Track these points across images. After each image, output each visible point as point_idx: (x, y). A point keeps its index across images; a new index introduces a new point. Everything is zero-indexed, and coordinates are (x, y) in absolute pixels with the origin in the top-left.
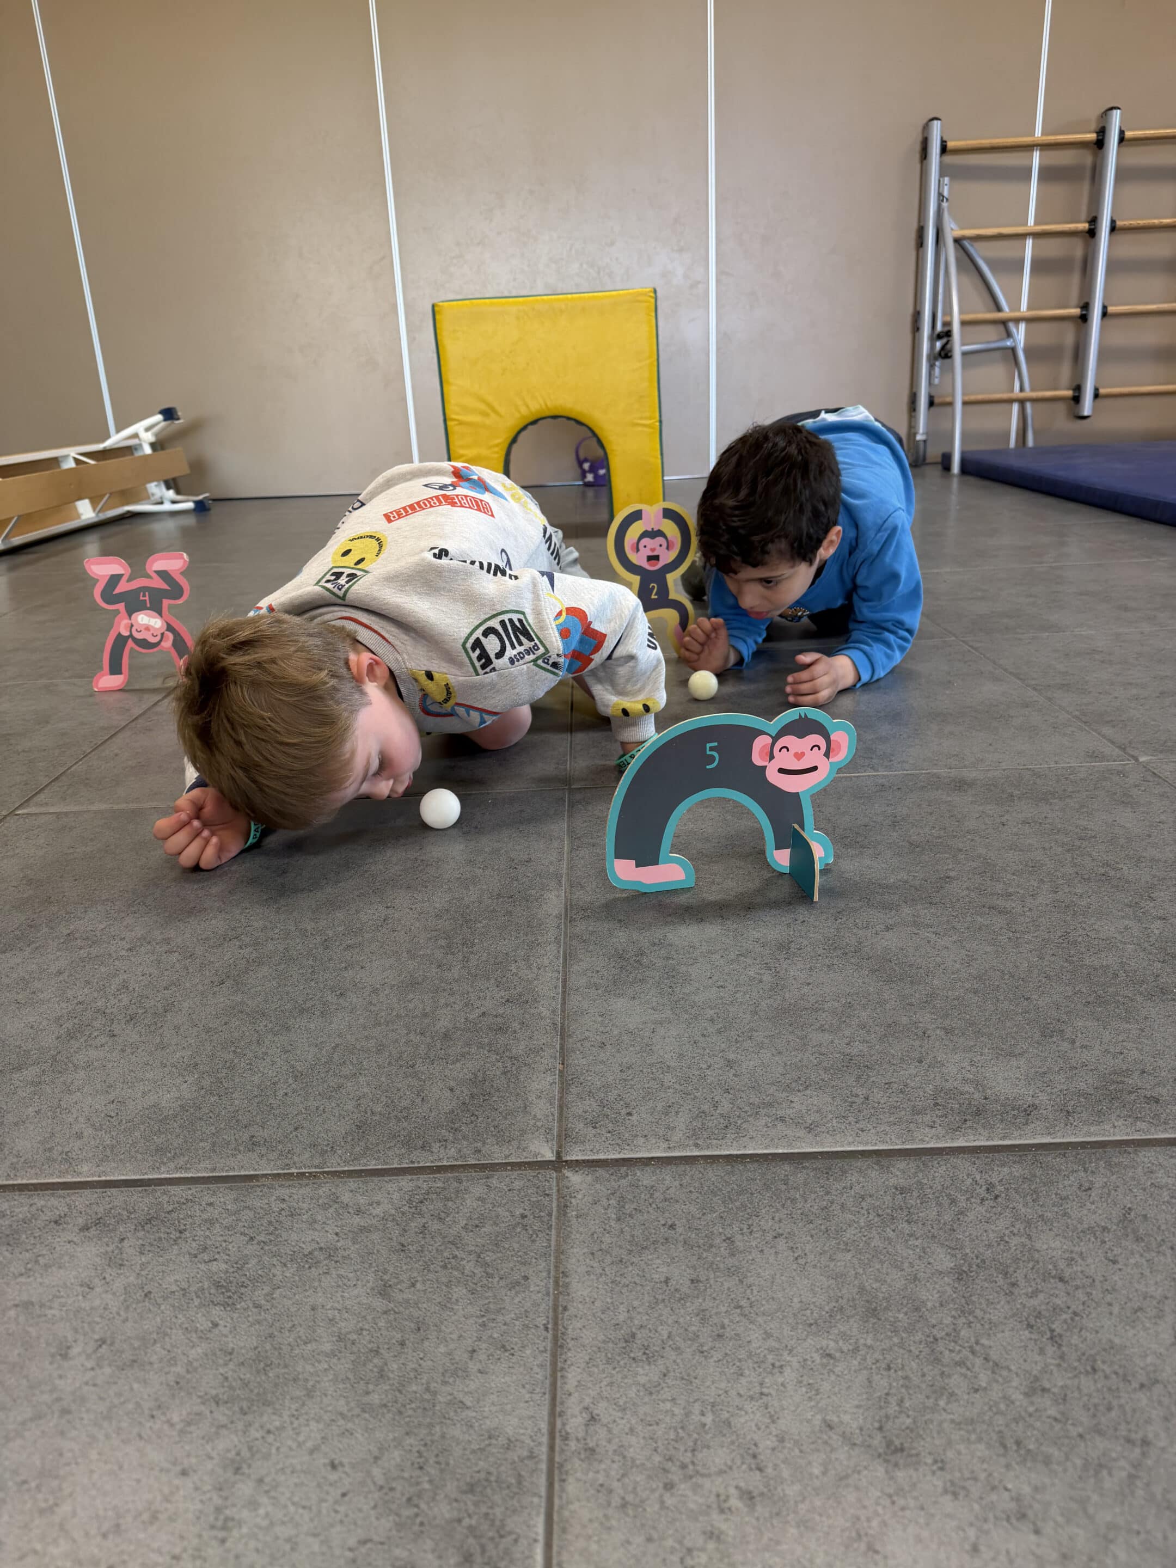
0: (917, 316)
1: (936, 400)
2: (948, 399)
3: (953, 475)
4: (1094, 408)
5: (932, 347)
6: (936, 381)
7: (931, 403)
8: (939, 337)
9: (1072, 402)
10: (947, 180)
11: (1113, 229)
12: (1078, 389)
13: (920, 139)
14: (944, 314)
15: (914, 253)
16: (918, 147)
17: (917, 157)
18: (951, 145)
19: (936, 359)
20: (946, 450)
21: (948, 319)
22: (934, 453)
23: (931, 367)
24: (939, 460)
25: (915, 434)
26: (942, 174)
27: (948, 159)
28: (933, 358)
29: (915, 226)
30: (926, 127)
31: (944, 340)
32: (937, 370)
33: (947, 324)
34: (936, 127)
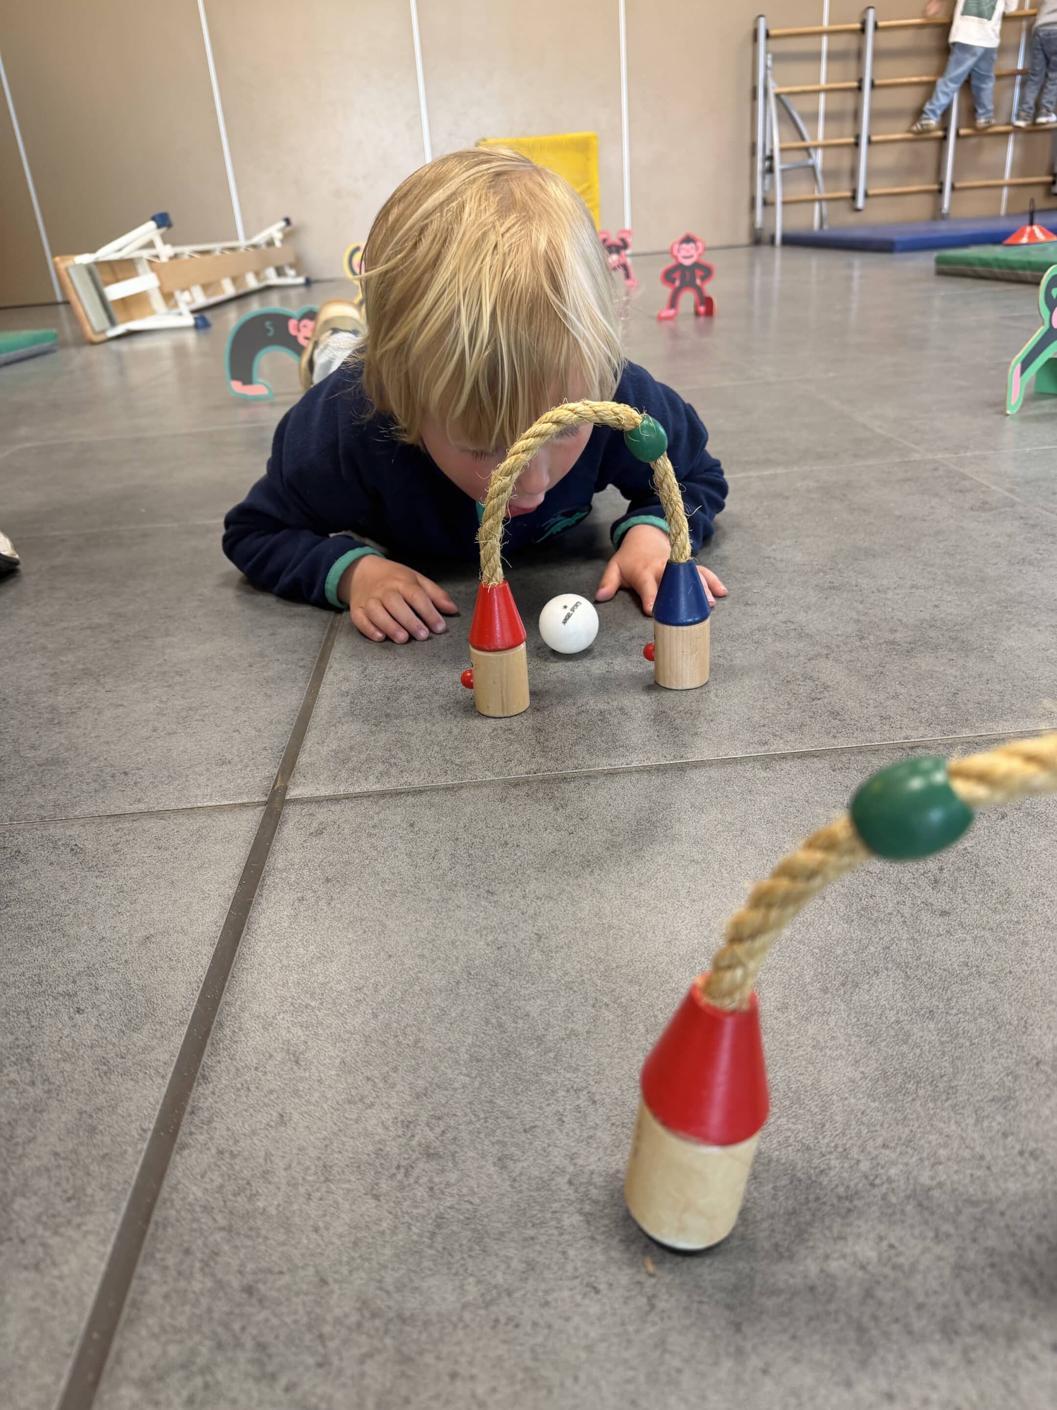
0: (754, 146)
1: (766, 201)
2: (771, 200)
3: (777, 245)
4: (865, 204)
5: (763, 166)
6: (766, 188)
7: (764, 203)
8: (767, 159)
9: (851, 201)
10: (770, 56)
11: (873, 86)
12: (855, 192)
13: (752, 29)
14: (770, 144)
15: (750, 104)
16: (751, 35)
17: (750, 41)
18: (773, 32)
19: (765, 174)
20: (772, 232)
21: (772, 147)
22: (764, 234)
23: (764, 178)
24: (768, 238)
25: (755, 223)
26: (767, 52)
27: (770, 42)
29: (750, 87)
30: (756, 21)
31: (770, 162)
32: (766, 181)
33: (772, 151)
34: (762, 21)
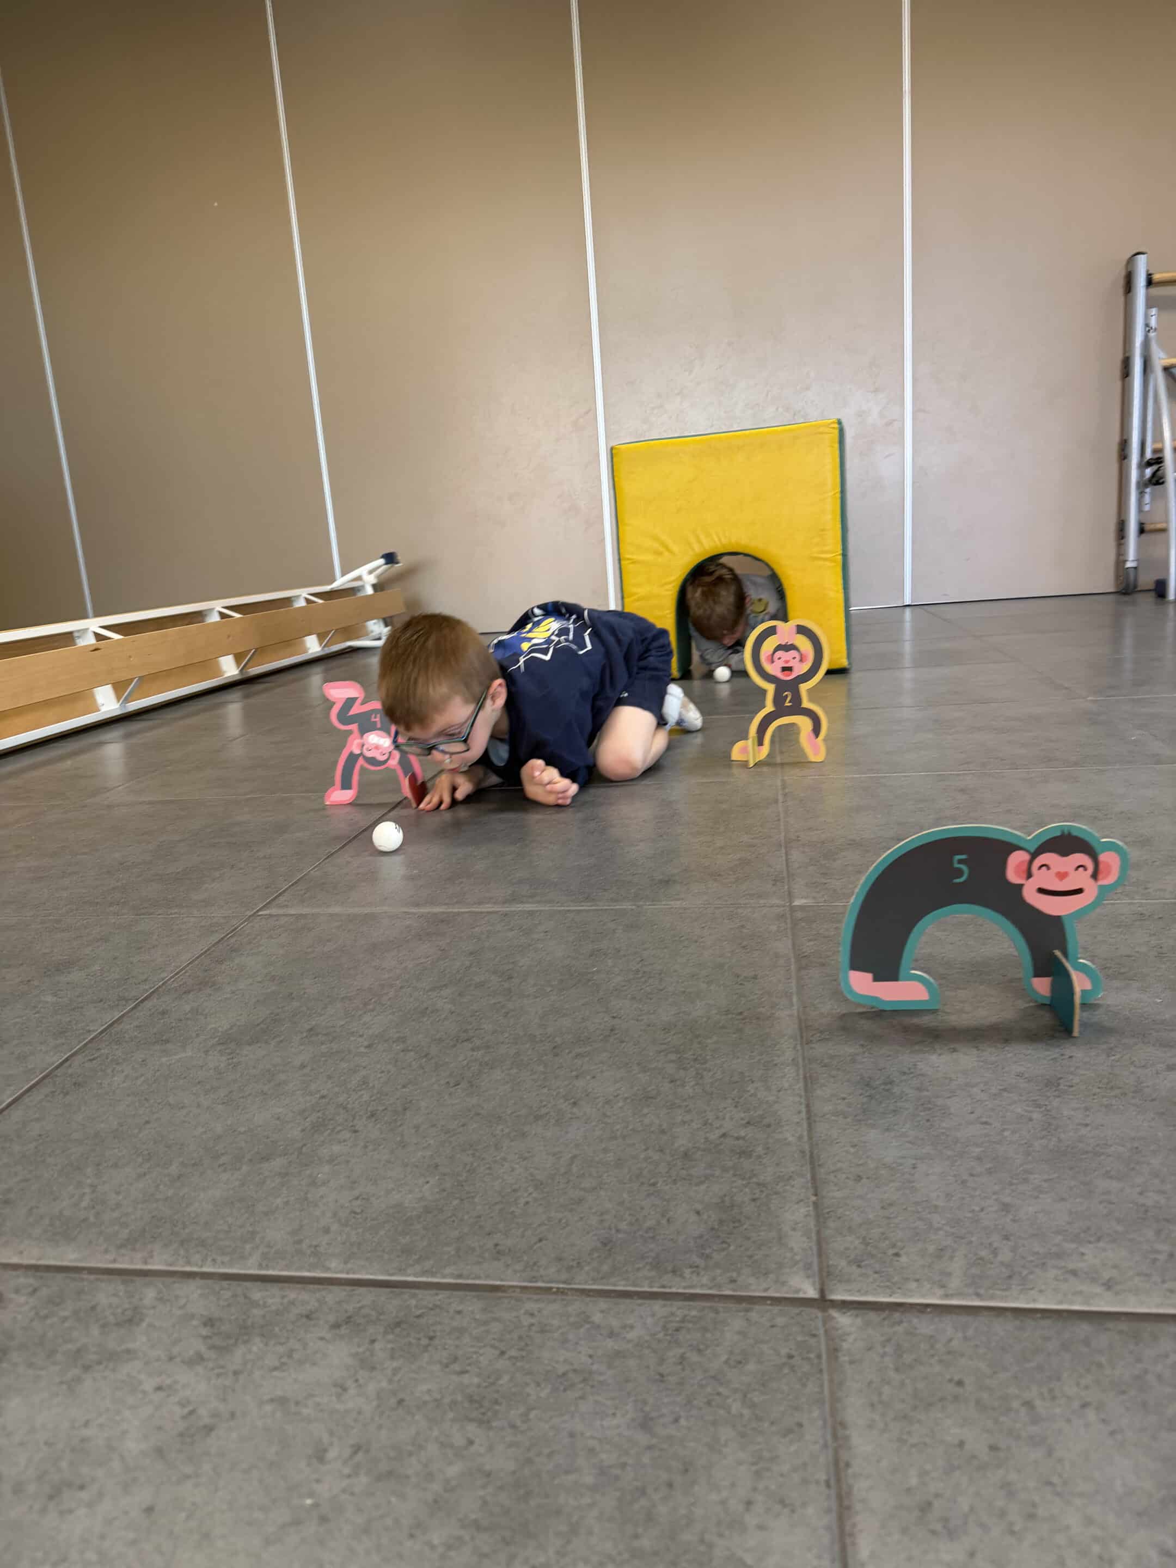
0: (1124, 445)
1: (1147, 527)
2: (1159, 526)
3: (1169, 602)
5: (1141, 475)
6: (1147, 508)
7: (1142, 530)
8: (1149, 464)
10: (1154, 311)
13: (1123, 273)
14: (1154, 441)
15: (1118, 384)
16: (1121, 282)
17: (1121, 291)
18: (1157, 277)
19: (1146, 486)
20: (1160, 576)
21: (1158, 446)
22: (1147, 580)
23: (1141, 494)
24: (1152, 586)
25: (1125, 561)
26: (1149, 304)
27: (1155, 291)
28: (1144, 485)
29: (1120, 357)
30: (1131, 260)
31: (1155, 467)
32: (1147, 498)
33: (1160, 451)
34: (1142, 262)
